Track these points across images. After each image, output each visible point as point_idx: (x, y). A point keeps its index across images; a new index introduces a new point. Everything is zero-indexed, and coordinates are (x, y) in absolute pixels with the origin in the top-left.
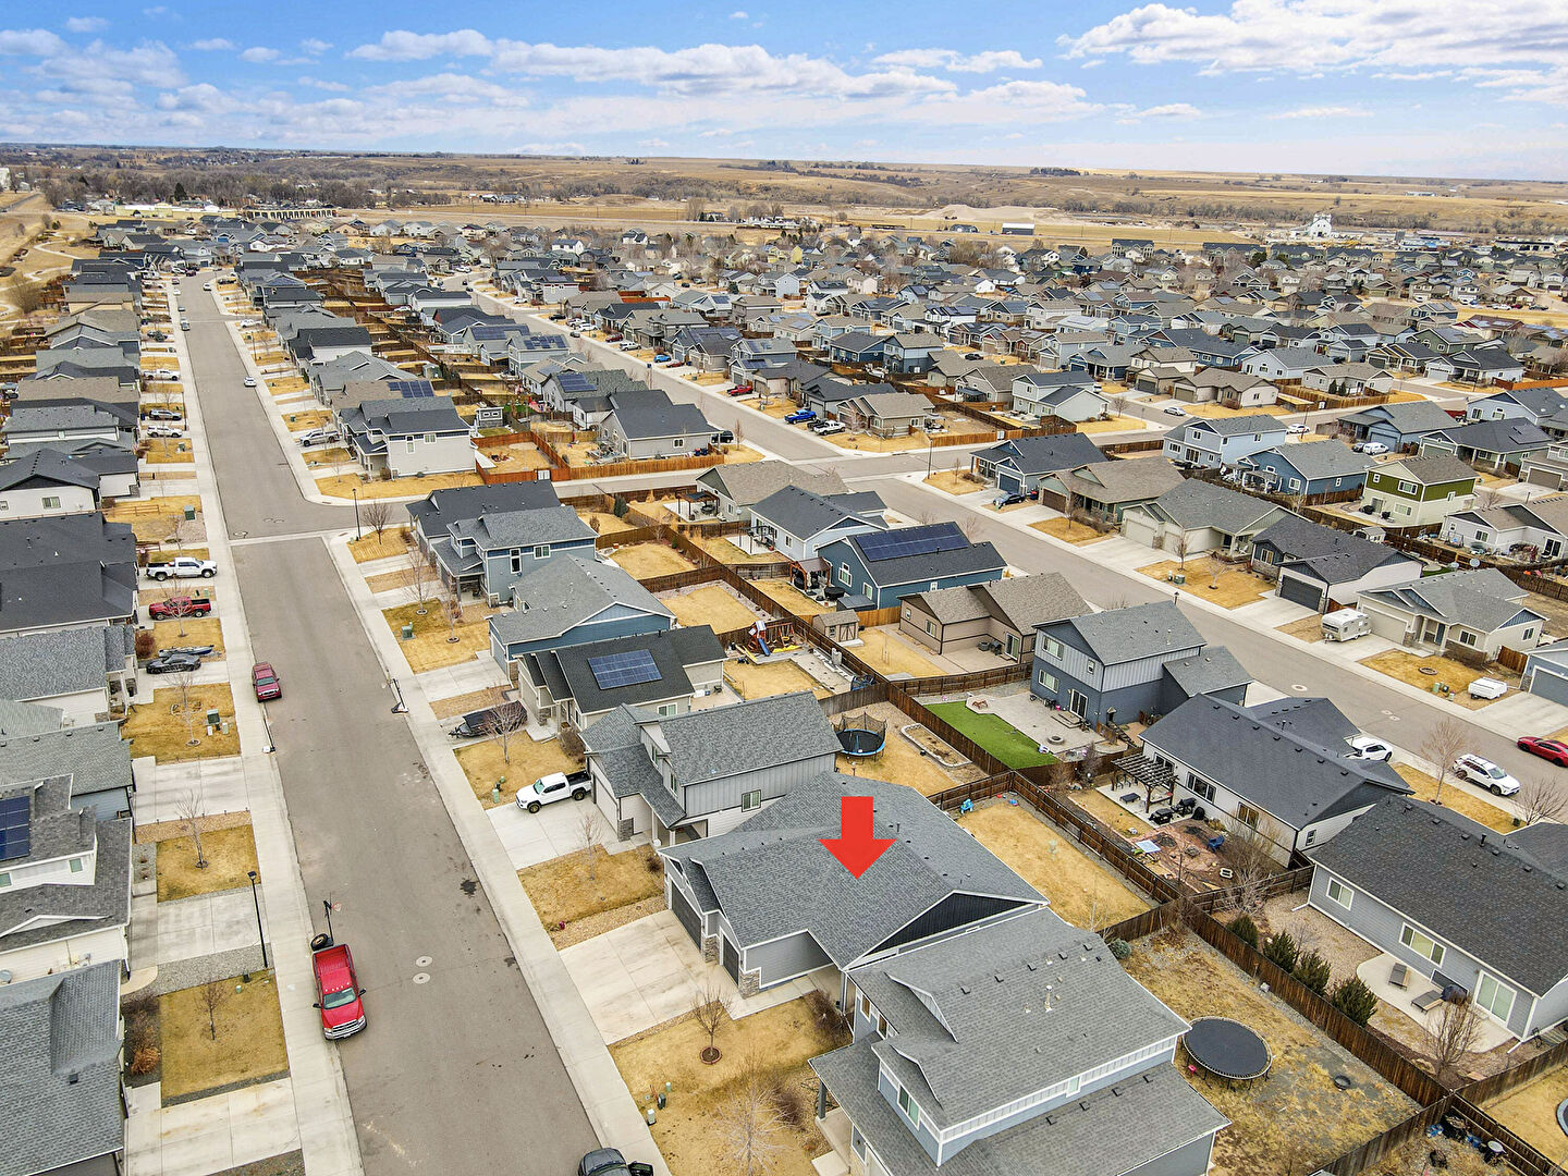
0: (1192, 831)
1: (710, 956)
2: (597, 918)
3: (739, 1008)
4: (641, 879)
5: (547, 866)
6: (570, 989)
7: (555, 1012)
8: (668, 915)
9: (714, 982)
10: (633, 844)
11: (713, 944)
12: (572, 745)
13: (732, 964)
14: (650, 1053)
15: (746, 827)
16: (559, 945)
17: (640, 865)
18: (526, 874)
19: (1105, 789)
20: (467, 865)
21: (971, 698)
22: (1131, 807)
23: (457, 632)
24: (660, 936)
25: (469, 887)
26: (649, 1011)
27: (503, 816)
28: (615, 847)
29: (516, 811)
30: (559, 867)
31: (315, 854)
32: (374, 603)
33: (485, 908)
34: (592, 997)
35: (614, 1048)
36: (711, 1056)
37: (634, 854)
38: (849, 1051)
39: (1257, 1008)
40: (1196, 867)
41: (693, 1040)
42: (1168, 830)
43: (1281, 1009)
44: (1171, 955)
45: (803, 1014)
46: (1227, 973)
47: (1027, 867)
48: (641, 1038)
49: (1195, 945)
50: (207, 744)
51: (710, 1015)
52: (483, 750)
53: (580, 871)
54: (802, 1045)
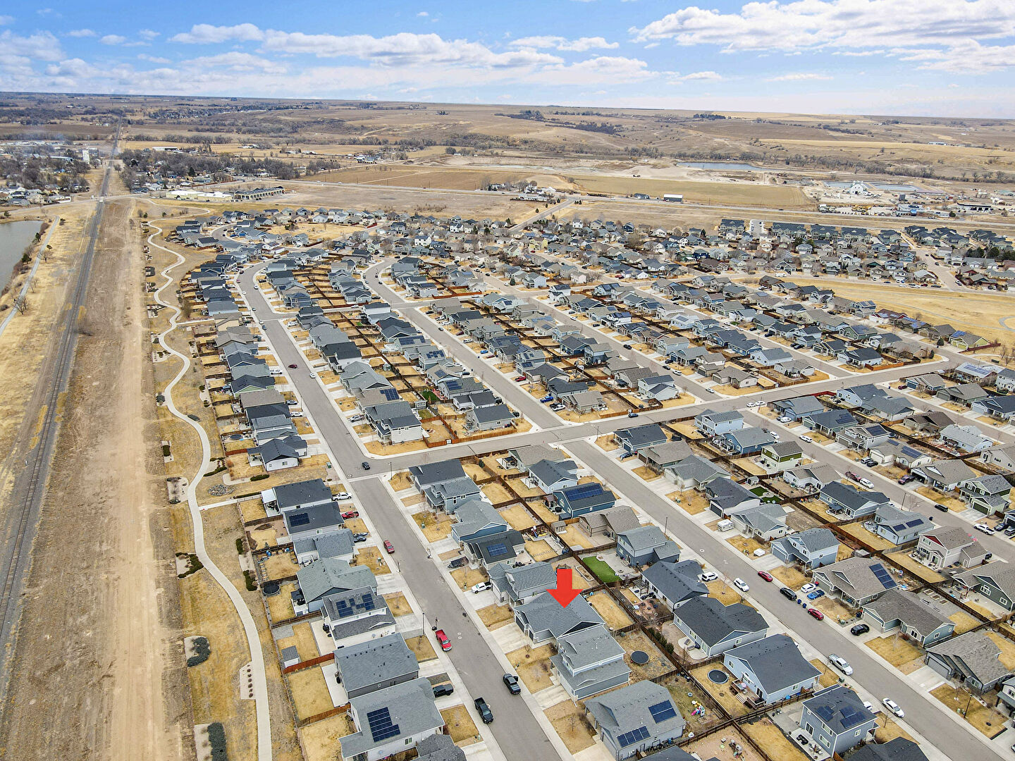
0: (651, 602)
1: (526, 634)
2: (497, 624)
3: (534, 646)
4: (508, 614)
5: (483, 609)
6: (494, 641)
7: (492, 646)
8: (515, 623)
9: (527, 640)
10: (504, 604)
11: (527, 631)
12: (483, 572)
13: (531, 636)
14: (514, 655)
15: (534, 601)
16: (490, 630)
17: (506, 609)
18: (478, 611)
19: (631, 588)
20: (462, 609)
21: (599, 555)
22: (637, 594)
23: (439, 525)
24: (514, 629)
25: (465, 615)
26: (513, 647)
27: (468, 593)
28: (500, 604)
29: (471, 594)
30: (486, 610)
31: (424, 605)
32: (407, 512)
33: (470, 620)
34: (500, 643)
35: (506, 654)
36: (528, 656)
37: (504, 606)
38: (557, 656)
39: (651, 649)
40: (648, 612)
41: (524, 652)
42: (645, 601)
43: (656, 649)
44: (635, 636)
45: (548, 648)
46: (647, 640)
47: (604, 613)
48: (512, 652)
49: (642, 634)
50: (381, 570)
51: (527, 647)
52: (458, 572)
53: (492, 611)
54: (547, 655)
